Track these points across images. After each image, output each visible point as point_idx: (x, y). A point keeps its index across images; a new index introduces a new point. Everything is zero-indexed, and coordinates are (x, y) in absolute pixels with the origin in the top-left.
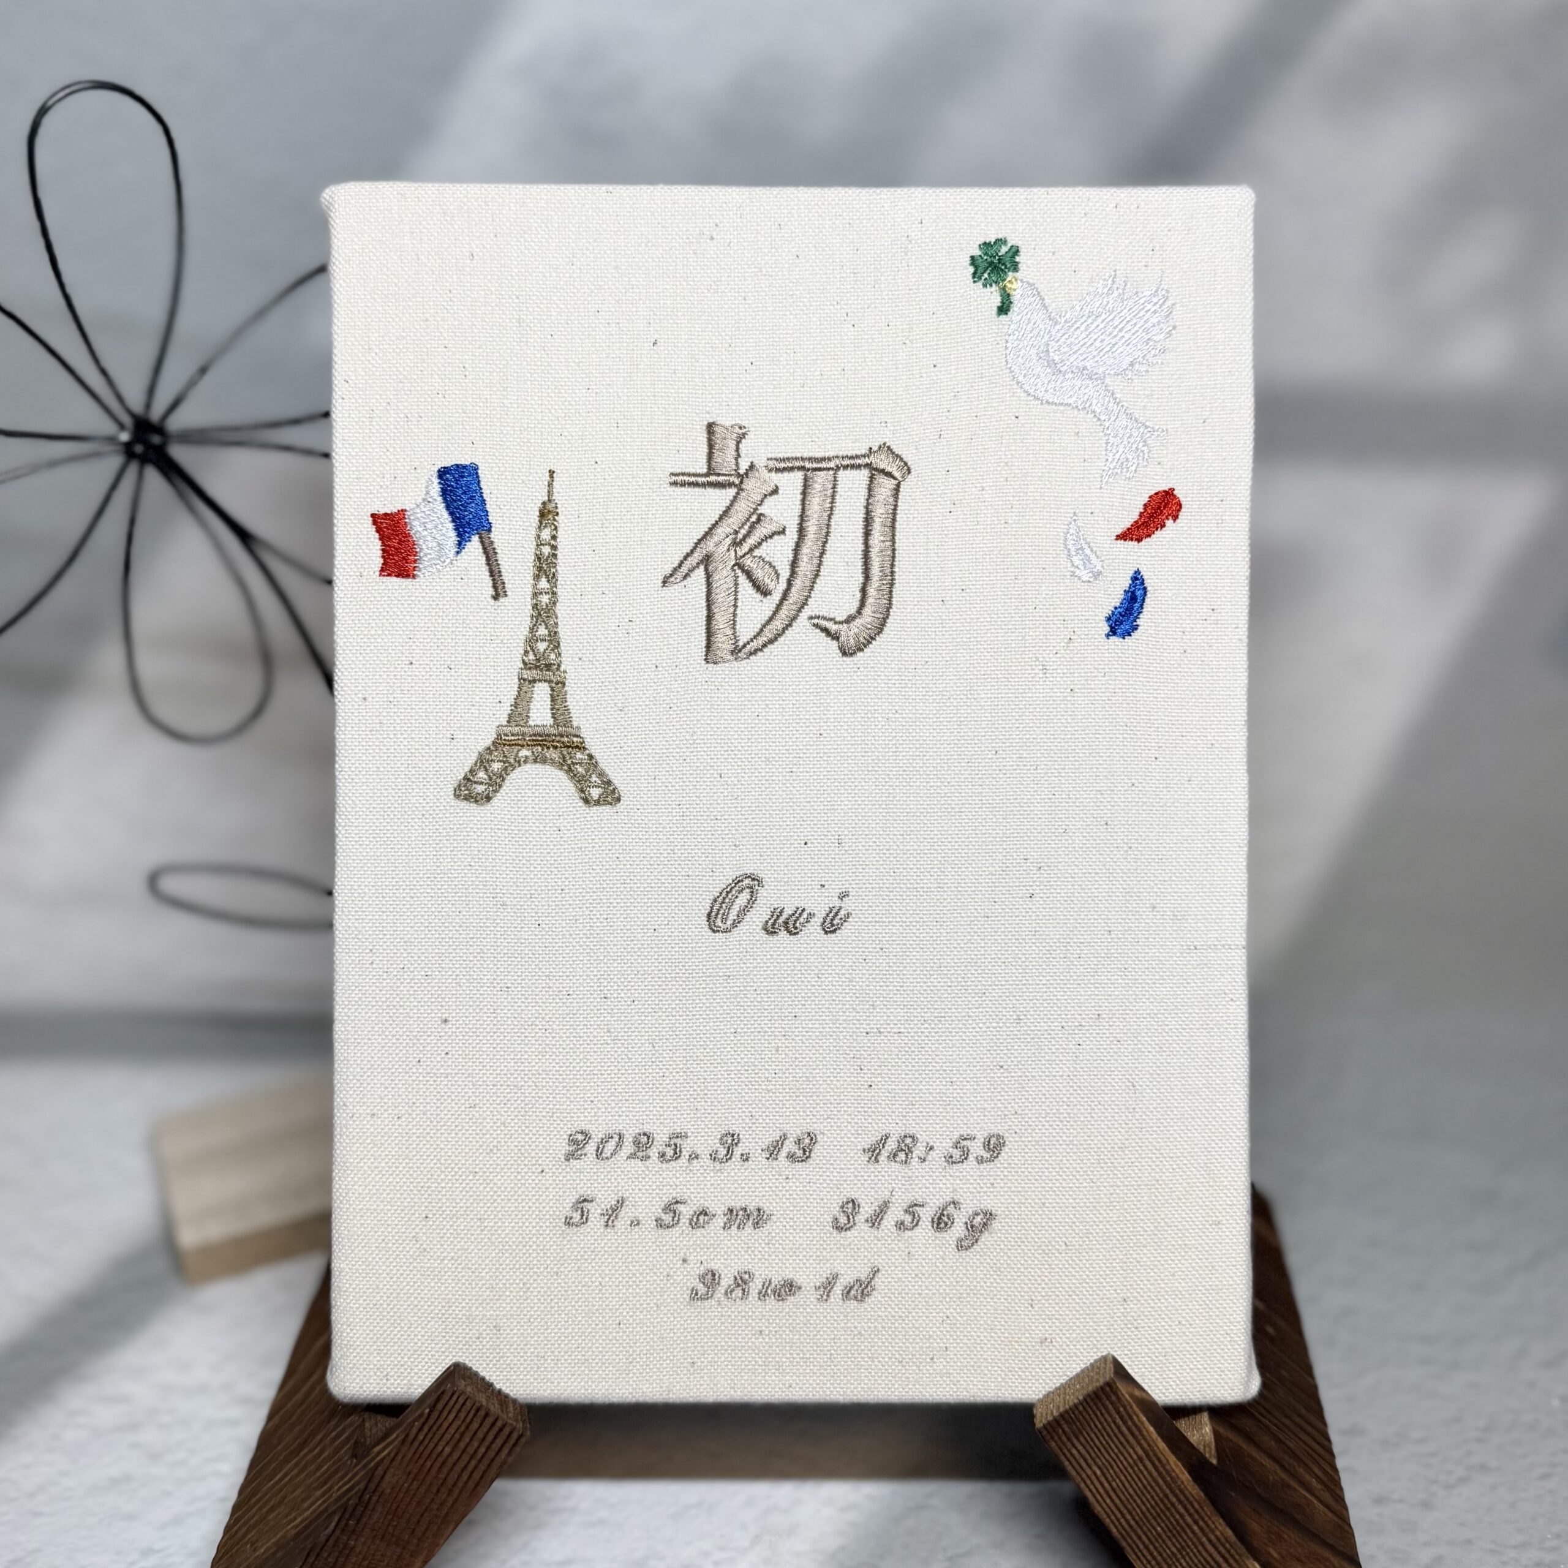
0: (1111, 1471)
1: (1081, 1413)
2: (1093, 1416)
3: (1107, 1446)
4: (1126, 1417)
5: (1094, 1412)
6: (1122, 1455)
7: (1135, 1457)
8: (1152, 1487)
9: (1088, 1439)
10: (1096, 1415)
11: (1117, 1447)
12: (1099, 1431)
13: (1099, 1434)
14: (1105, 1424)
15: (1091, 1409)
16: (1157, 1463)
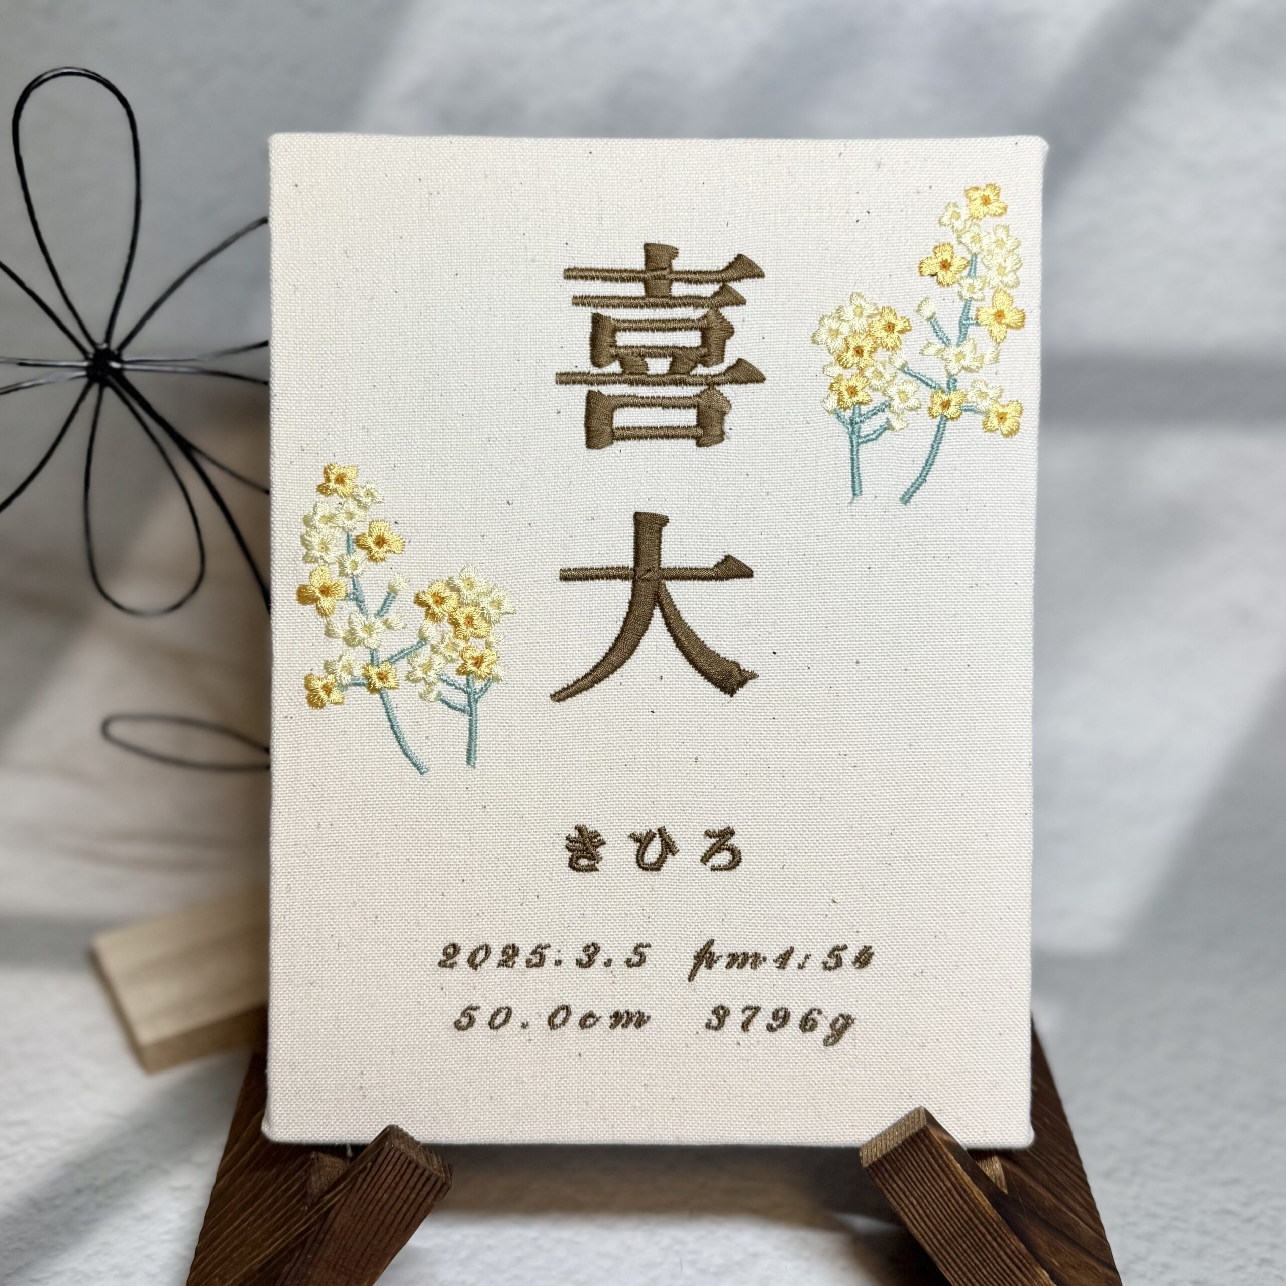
0: (925, 1201)
1: (900, 1155)
2: (910, 1156)
3: (921, 1181)
4: (937, 1157)
5: (910, 1153)
6: (934, 1187)
7: (945, 1188)
8: (959, 1213)
9: (906, 1175)
10: (913, 1156)
11: (930, 1181)
12: (915, 1168)
13: (915, 1171)
14: (920, 1163)
15: (909, 1151)
16: (963, 1193)
